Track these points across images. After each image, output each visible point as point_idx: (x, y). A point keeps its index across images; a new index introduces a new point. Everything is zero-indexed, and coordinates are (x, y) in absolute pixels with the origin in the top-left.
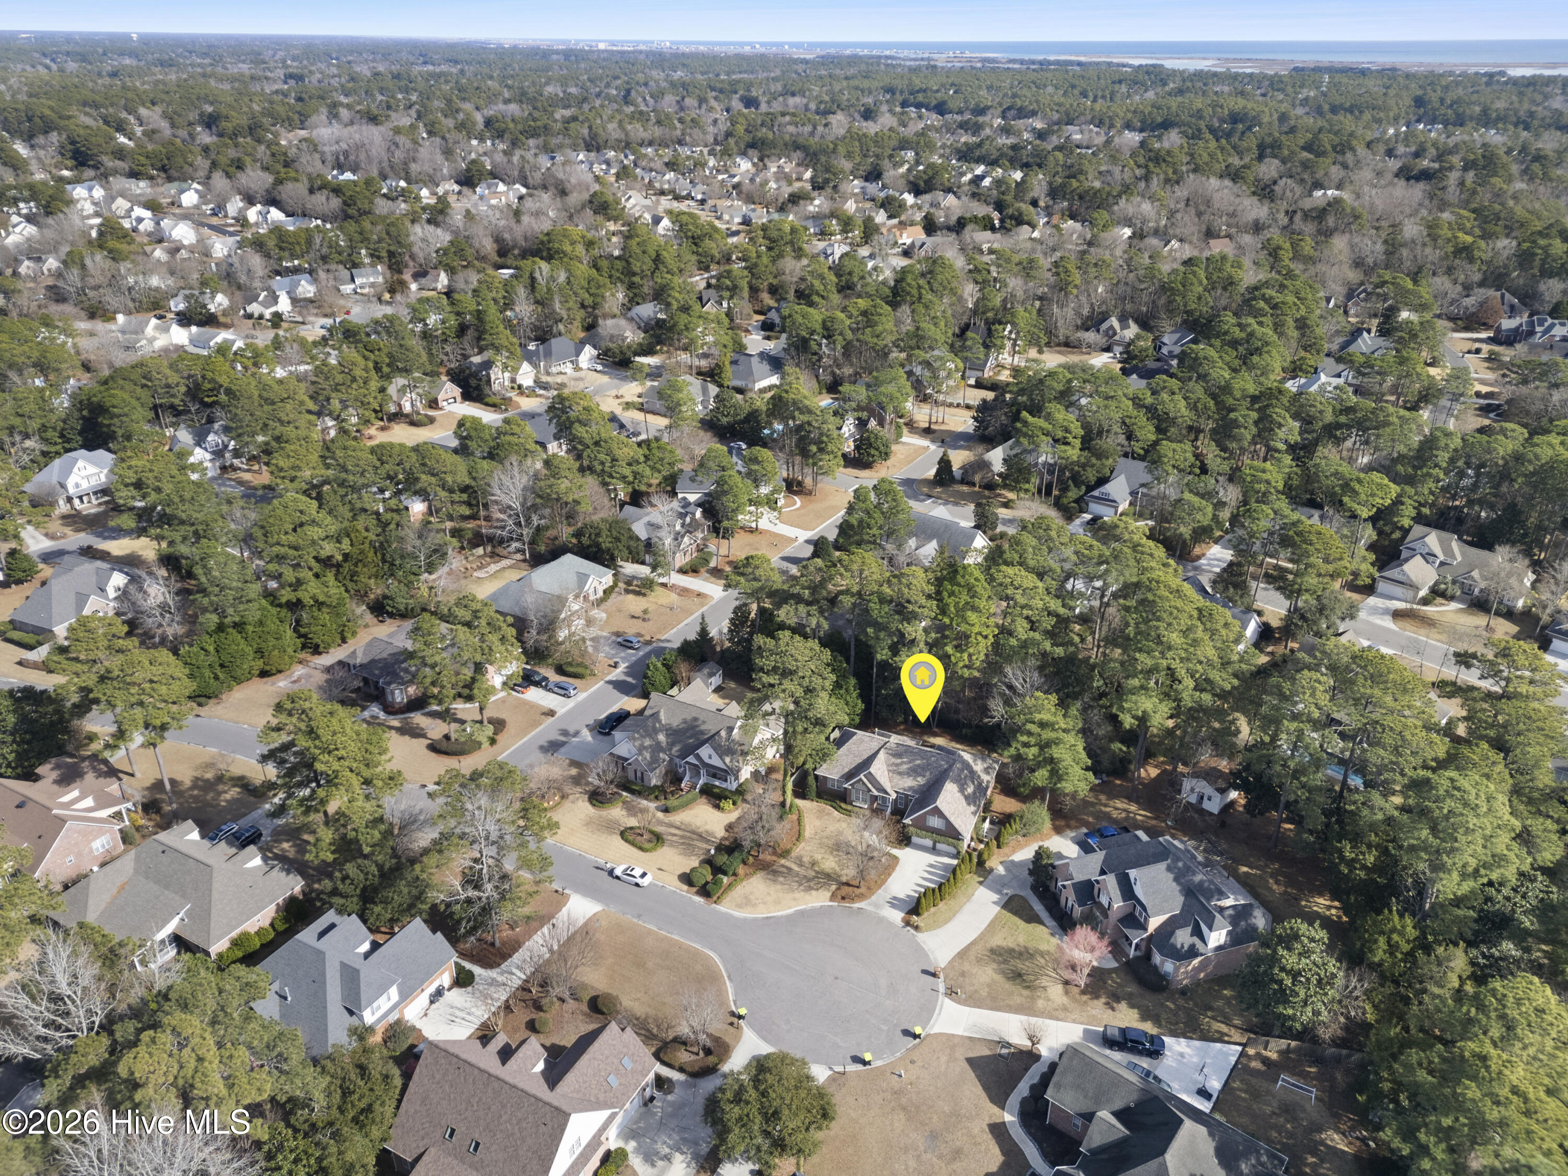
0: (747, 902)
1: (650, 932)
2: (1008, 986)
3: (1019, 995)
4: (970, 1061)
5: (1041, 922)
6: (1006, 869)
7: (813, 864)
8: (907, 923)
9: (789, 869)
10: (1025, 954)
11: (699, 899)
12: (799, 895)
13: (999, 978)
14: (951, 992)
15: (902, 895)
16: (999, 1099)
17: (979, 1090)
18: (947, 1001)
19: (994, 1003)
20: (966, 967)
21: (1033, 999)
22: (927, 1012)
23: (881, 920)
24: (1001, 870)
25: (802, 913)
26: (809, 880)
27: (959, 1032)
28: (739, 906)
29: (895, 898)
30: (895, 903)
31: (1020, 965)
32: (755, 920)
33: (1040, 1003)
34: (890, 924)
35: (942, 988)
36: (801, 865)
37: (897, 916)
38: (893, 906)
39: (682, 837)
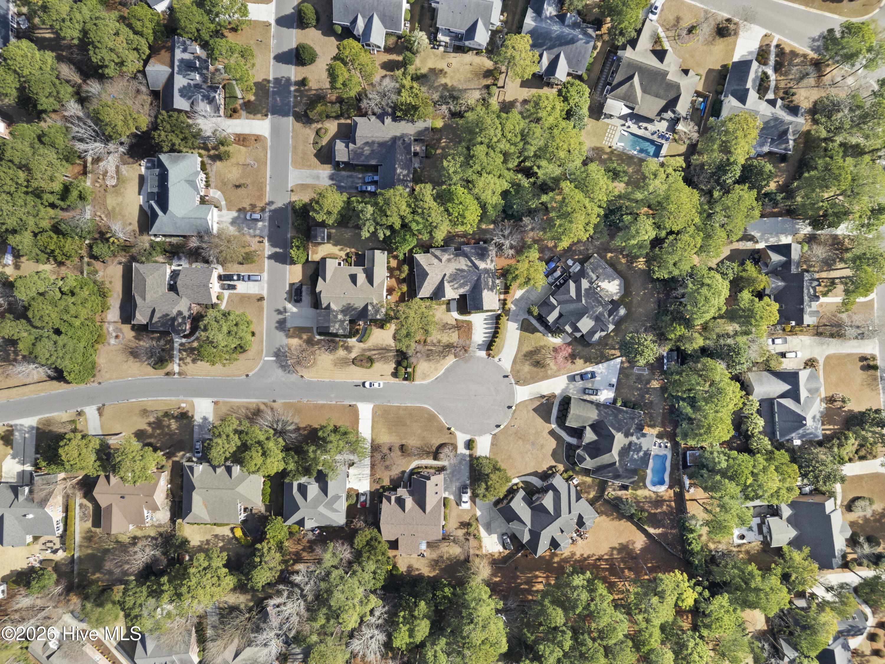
0: (425, 376)
1: (398, 408)
2: (535, 369)
3: (541, 372)
4: (534, 410)
5: (538, 331)
6: (516, 305)
7: (439, 342)
8: (489, 355)
9: (431, 350)
10: (536, 351)
11: (405, 382)
12: (442, 362)
13: (531, 367)
14: (517, 383)
15: (481, 342)
16: (548, 420)
17: (541, 420)
18: (517, 387)
19: (533, 379)
20: (518, 367)
21: (546, 371)
22: (512, 394)
23: (479, 358)
24: (513, 307)
25: (448, 370)
26: (442, 352)
27: (526, 399)
28: (423, 379)
29: (479, 345)
30: (480, 347)
31: (537, 357)
32: (432, 382)
33: (549, 372)
34: (482, 358)
35: (513, 382)
36: (435, 345)
37: (483, 354)
38: (480, 349)
39: (379, 354)
